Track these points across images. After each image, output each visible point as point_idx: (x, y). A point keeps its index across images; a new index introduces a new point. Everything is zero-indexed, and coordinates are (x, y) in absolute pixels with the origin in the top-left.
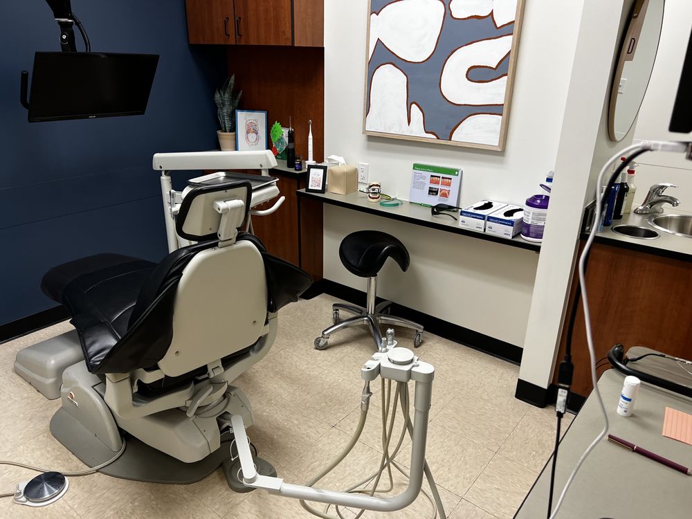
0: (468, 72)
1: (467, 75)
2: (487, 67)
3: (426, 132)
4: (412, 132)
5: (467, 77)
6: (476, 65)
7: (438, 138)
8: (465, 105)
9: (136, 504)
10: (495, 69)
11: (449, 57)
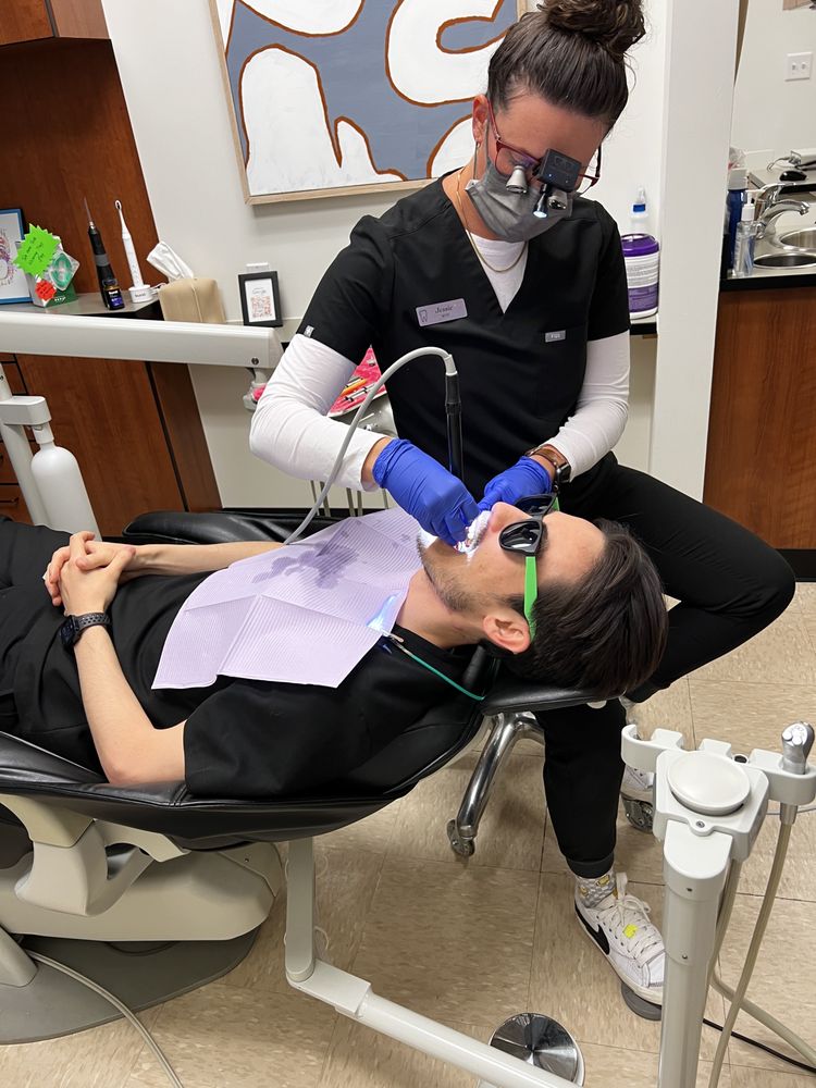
0: (439, 35)
1: (438, 41)
2: (474, 18)
3: (379, 173)
4: (348, 178)
5: (439, 46)
6: (454, 18)
7: (405, 179)
8: (446, 102)
9: (146, 1066)
10: (492, 20)
11: (395, 12)
